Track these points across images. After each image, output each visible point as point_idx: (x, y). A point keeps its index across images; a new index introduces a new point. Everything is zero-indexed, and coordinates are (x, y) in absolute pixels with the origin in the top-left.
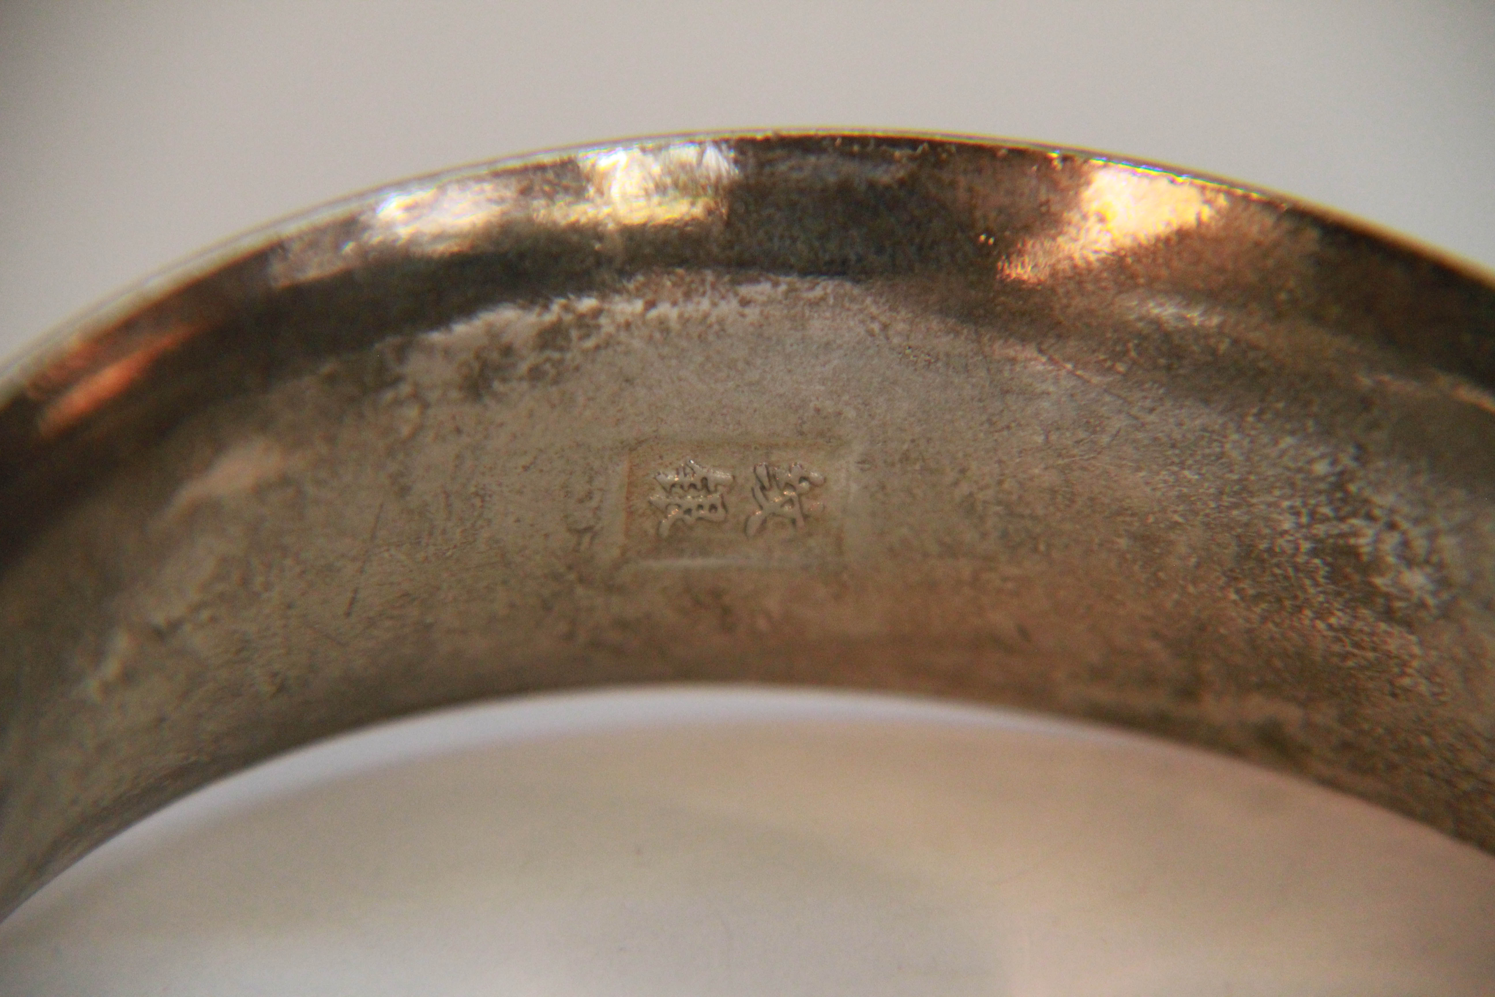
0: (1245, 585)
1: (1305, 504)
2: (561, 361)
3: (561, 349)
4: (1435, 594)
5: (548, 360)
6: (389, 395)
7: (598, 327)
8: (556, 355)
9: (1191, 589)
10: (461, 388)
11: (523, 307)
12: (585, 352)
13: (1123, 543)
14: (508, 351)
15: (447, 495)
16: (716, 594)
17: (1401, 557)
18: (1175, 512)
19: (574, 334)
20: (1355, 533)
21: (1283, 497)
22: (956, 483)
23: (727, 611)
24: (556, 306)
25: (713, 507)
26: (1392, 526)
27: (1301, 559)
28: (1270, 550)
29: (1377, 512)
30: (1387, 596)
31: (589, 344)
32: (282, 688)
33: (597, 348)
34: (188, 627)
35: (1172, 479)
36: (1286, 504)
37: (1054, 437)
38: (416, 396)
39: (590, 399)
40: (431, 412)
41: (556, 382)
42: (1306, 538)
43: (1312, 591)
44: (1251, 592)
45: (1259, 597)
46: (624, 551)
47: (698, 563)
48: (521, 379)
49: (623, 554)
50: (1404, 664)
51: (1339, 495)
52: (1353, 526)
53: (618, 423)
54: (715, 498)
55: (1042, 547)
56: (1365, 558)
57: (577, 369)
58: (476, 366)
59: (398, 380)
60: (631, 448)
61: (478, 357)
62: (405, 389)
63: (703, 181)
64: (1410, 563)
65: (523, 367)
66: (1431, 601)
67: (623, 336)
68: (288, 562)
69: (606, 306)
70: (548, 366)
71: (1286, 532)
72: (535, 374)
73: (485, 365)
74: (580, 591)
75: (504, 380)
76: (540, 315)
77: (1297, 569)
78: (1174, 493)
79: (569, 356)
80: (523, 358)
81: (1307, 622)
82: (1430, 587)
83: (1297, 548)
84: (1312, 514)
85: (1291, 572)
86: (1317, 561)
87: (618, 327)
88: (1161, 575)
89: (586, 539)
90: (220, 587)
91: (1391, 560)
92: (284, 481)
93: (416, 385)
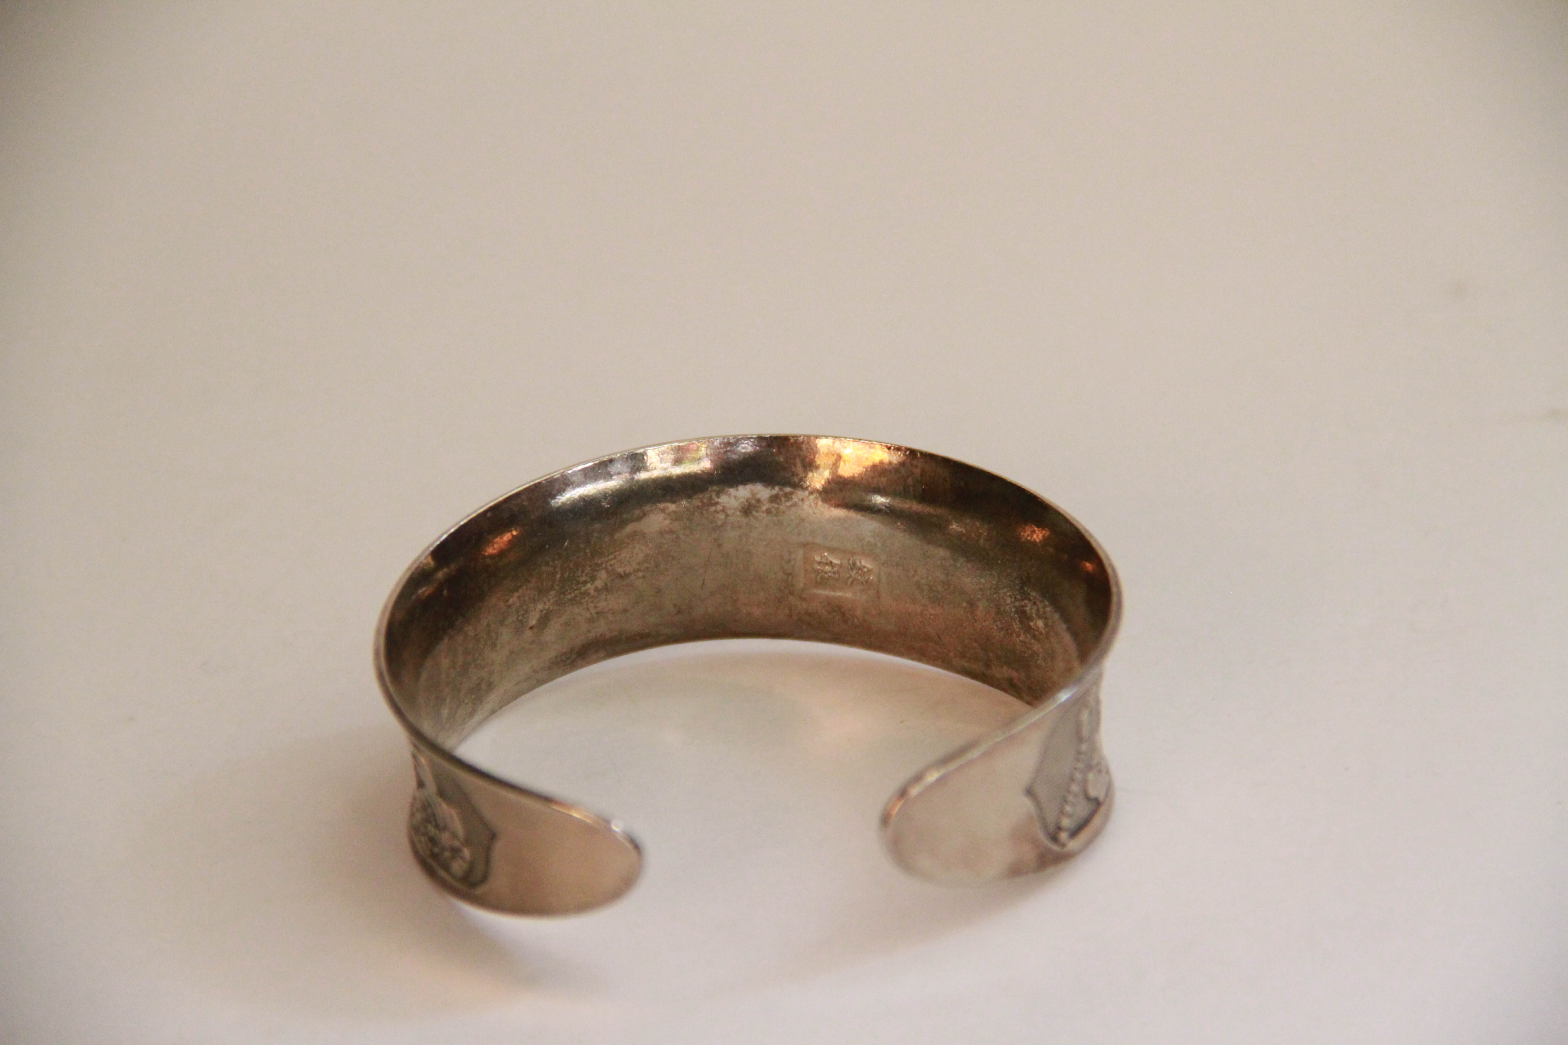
0: (998, 623)
1: (1013, 594)
2: (778, 508)
3: (778, 504)
4: (1045, 630)
5: (773, 507)
6: (713, 509)
7: (792, 498)
8: (776, 506)
9: (984, 624)
10: (741, 512)
11: (765, 486)
12: (787, 507)
13: (964, 604)
14: (758, 501)
15: (737, 551)
16: (840, 607)
17: (1037, 615)
18: (979, 594)
19: (783, 499)
20: (1026, 606)
21: (1007, 591)
22: (914, 576)
23: (843, 614)
24: (777, 488)
25: (834, 573)
26: (1035, 603)
27: (1012, 615)
28: (1004, 610)
29: (1031, 598)
30: (1034, 630)
31: (788, 504)
32: (679, 612)
33: (791, 506)
34: (632, 577)
35: (977, 581)
36: (1008, 594)
37: (943, 562)
38: (723, 510)
39: (789, 524)
40: (729, 518)
41: (776, 515)
42: (1013, 607)
43: (1015, 627)
44: (1000, 626)
45: (1002, 628)
46: (805, 584)
47: (832, 594)
48: (763, 512)
49: (805, 585)
50: (1038, 655)
51: (1022, 591)
52: (1025, 603)
53: (799, 534)
54: (836, 569)
55: (941, 604)
56: (1028, 615)
57: (784, 512)
58: (747, 504)
59: (717, 503)
60: (805, 545)
61: (747, 501)
62: (719, 508)
63: (833, 452)
64: (1039, 617)
65: (764, 508)
66: (1044, 632)
67: (800, 503)
68: (675, 562)
69: (795, 491)
70: (773, 510)
71: (1008, 604)
72: (768, 511)
73: (750, 505)
74: (791, 597)
75: (757, 511)
76: (771, 490)
77: (1011, 618)
78: (978, 587)
79: (781, 507)
80: (764, 504)
81: (1015, 639)
82: (1043, 627)
83: (1011, 611)
84: (1015, 598)
85: (1010, 620)
86: (1016, 616)
87: (799, 500)
88: (976, 618)
89: (790, 577)
90: (646, 565)
91: (1034, 616)
92: (671, 532)
93: (724, 507)
